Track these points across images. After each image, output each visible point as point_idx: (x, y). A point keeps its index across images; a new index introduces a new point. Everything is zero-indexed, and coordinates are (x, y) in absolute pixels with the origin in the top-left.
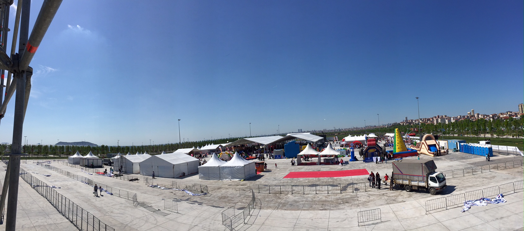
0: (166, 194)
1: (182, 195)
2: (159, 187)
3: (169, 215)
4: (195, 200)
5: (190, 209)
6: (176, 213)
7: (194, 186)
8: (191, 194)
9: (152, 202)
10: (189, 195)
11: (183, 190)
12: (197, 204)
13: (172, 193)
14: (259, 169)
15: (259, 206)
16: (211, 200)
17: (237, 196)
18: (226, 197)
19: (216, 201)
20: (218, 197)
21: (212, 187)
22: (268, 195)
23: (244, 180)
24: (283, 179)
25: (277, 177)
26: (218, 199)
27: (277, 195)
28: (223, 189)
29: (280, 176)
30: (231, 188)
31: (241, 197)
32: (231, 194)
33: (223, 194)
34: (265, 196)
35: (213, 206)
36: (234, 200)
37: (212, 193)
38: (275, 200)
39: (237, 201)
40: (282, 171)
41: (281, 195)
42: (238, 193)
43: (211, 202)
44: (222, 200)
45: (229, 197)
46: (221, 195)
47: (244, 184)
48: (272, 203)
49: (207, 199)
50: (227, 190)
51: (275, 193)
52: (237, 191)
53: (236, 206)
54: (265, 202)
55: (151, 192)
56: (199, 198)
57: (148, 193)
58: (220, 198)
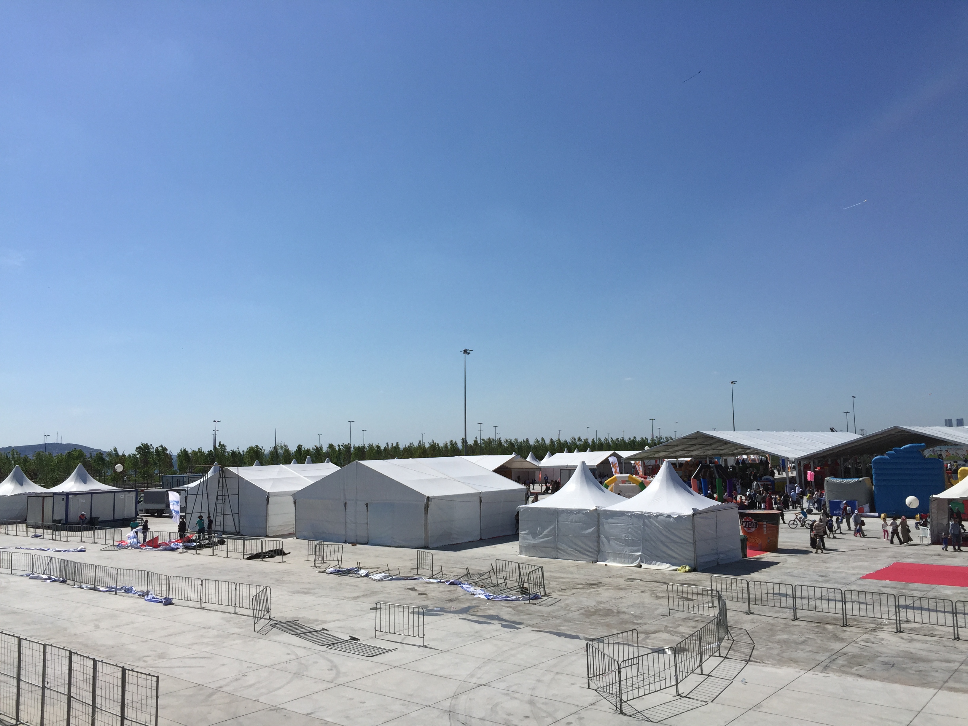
0: (388, 593)
1: (447, 596)
2: (363, 572)
3: (390, 653)
4: (491, 612)
5: (470, 636)
6: (420, 646)
7: (494, 571)
8: (480, 594)
9: (329, 617)
10: (475, 599)
11: (452, 584)
12: (496, 626)
13: (411, 592)
14: (759, 541)
15: (742, 653)
16: (554, 617)
17: (658, 612)
18: (613, 612)
19: (574, 620)
20: (583, 608)
21: (562, 578)
22: (786, 624)
23: (694, 570)
24: (862, 582)
25: (834, 572)
26: (582, 614)
27: (830, 627)
28: (606, 590)
29: (848, 570)
30: (638, 589)
31: (671, 617)
32: (633, 606)
33: (603, 603)
34: (773, 625)
35: (559, 634)
36: (645, 624)
37: (560, 598)
38: (819, 641)
39: (653, 628)
40: (860, 555)
41: (844, 628)
42: (661, 605)
43: (553, 621)
44: (594, 617)
45: (624, 613)
46: (594, 604)
47: (692, 583)
48: (801, 650)
49: (539, 611)
50: (622, 594)
51: (821, 622)
52: (658, 597)
53: (648, 641)
54: (770, 644)
55: (331, 588)
56: (510, 607)
57: (316, 591)
58: (589, 613)
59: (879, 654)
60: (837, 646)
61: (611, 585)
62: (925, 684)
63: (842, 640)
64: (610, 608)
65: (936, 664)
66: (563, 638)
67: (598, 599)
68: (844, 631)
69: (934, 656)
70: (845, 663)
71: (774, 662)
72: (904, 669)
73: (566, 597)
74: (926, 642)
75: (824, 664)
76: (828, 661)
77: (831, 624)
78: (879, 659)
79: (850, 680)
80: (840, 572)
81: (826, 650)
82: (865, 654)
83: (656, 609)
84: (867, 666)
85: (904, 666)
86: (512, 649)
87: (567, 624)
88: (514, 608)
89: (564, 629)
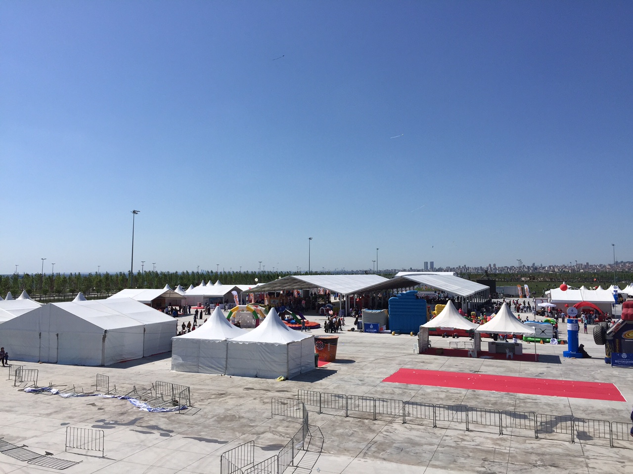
0: (75, 409)
1: (119, 410)
2: (54, 390)
3: (77, 465)
4: (152, 423)
5: (137, 445)
6: (100, 457)
7: (155, 386)
8: (144, 406)
9: (29, 434)
10: (140, 412)
11: (123, 398)
12: (157, 434)
13: (92, 407)
14: (325, 355)
15: (317, 446)
16: (197, 424)
17: (265, 415)
18: (236, 418)
19: (210, 426)
20: (216, 416)
21: (201, 389)
22: (342, 421)
23: (286, 379)
24: (382, 384)
25: (368, 377)
26: (215, 421)
27: (366, 421)
28: (231, 398)
29: (375, 375)
30: (252, 397)
31: (273, 419)
32: (248, 411)
33: (229, 410)
34: (334, 422)
35: (200, 440)
36: (256, 426)
37: (200, 407)
38: (360, 433)
39: (262, 430)
40: (381, 363)
41: (375, 422)
42: (266, 409)
43: (196, 428)
44: (224, 423)
45: (243, 417)
46: (223, 411)
47: (285, 389)
48: (351, 441)
49: (186, 420)
50: (242, 401)
51: (361, 418)
52: (264, 403)
53: (259, 440)
54: (333, 437)
55: (29, 406)
56: (165, 417)
57: (17, 409)
58: (221, 419)
59: (394, 441)
60: (370, 436)
61: (235, 394)
62: (420, 463)
63: (373, 431)
64: (234, 414)
65: (425, 447)
66: (203, 442)
67: (226, 406)
68: (375, 424)
69: (423, 441)
70: (376, 449)
71: (336, 452)
72: (407, 452)
73: (204, 406)
74: (418, 430)
75: (364, 451)
76: (366, 448)
77: (367, 419)
78: (395, 445)
79: (379, 463)
80: (370, 377)
81: (364, 440)
82: (387, 441)
83: (264, 413)
84: (388, 451)
85: (408, 450)
86: (168, 455)
87: (205, 430)
88: (168, 418)
89: (203, 435)
